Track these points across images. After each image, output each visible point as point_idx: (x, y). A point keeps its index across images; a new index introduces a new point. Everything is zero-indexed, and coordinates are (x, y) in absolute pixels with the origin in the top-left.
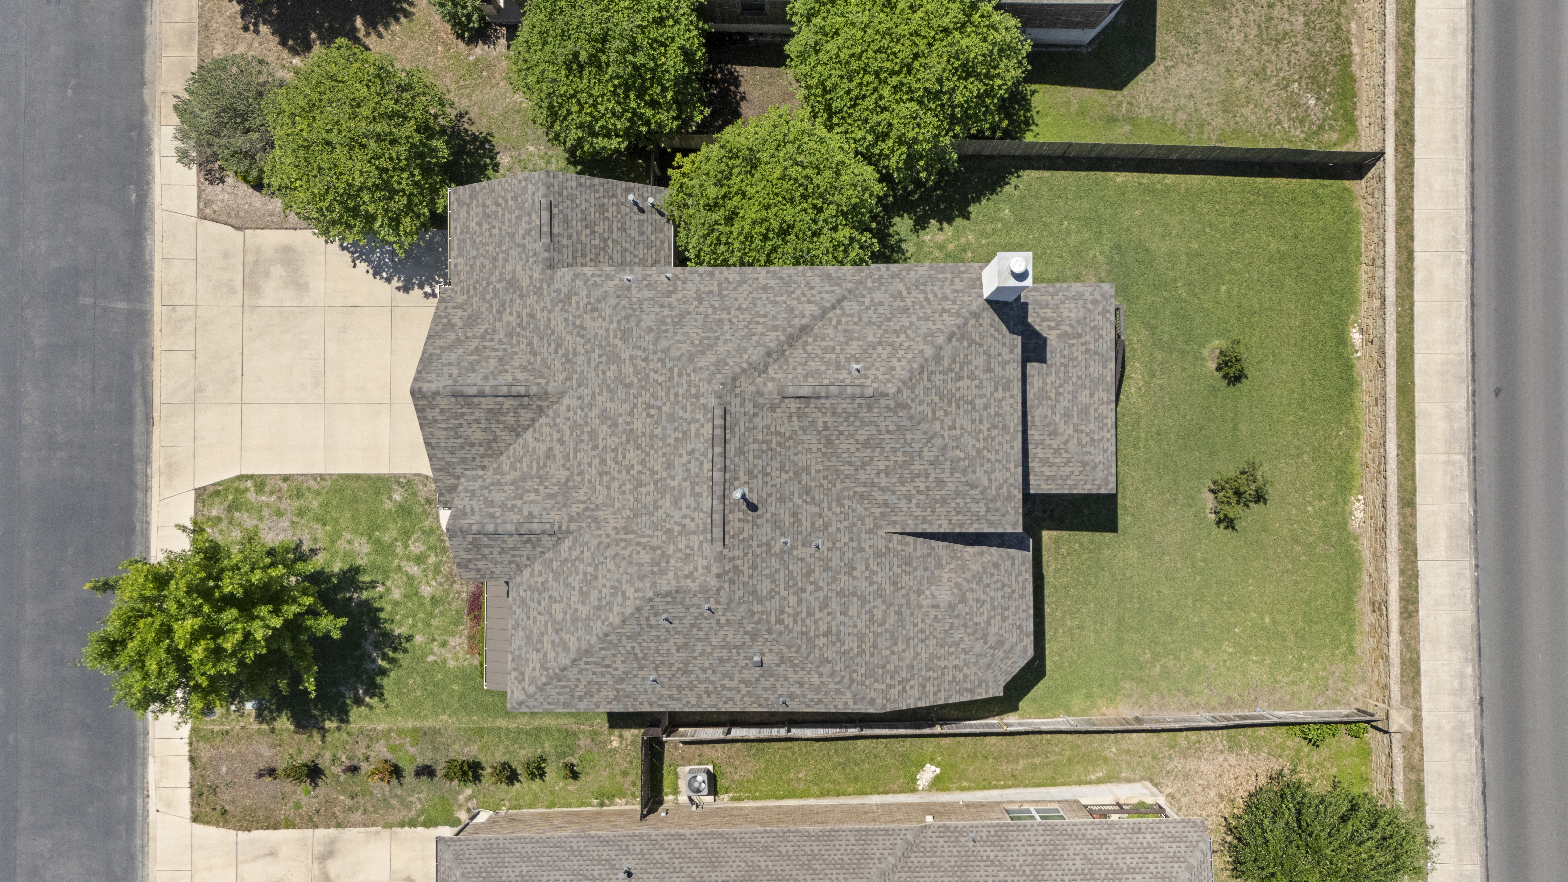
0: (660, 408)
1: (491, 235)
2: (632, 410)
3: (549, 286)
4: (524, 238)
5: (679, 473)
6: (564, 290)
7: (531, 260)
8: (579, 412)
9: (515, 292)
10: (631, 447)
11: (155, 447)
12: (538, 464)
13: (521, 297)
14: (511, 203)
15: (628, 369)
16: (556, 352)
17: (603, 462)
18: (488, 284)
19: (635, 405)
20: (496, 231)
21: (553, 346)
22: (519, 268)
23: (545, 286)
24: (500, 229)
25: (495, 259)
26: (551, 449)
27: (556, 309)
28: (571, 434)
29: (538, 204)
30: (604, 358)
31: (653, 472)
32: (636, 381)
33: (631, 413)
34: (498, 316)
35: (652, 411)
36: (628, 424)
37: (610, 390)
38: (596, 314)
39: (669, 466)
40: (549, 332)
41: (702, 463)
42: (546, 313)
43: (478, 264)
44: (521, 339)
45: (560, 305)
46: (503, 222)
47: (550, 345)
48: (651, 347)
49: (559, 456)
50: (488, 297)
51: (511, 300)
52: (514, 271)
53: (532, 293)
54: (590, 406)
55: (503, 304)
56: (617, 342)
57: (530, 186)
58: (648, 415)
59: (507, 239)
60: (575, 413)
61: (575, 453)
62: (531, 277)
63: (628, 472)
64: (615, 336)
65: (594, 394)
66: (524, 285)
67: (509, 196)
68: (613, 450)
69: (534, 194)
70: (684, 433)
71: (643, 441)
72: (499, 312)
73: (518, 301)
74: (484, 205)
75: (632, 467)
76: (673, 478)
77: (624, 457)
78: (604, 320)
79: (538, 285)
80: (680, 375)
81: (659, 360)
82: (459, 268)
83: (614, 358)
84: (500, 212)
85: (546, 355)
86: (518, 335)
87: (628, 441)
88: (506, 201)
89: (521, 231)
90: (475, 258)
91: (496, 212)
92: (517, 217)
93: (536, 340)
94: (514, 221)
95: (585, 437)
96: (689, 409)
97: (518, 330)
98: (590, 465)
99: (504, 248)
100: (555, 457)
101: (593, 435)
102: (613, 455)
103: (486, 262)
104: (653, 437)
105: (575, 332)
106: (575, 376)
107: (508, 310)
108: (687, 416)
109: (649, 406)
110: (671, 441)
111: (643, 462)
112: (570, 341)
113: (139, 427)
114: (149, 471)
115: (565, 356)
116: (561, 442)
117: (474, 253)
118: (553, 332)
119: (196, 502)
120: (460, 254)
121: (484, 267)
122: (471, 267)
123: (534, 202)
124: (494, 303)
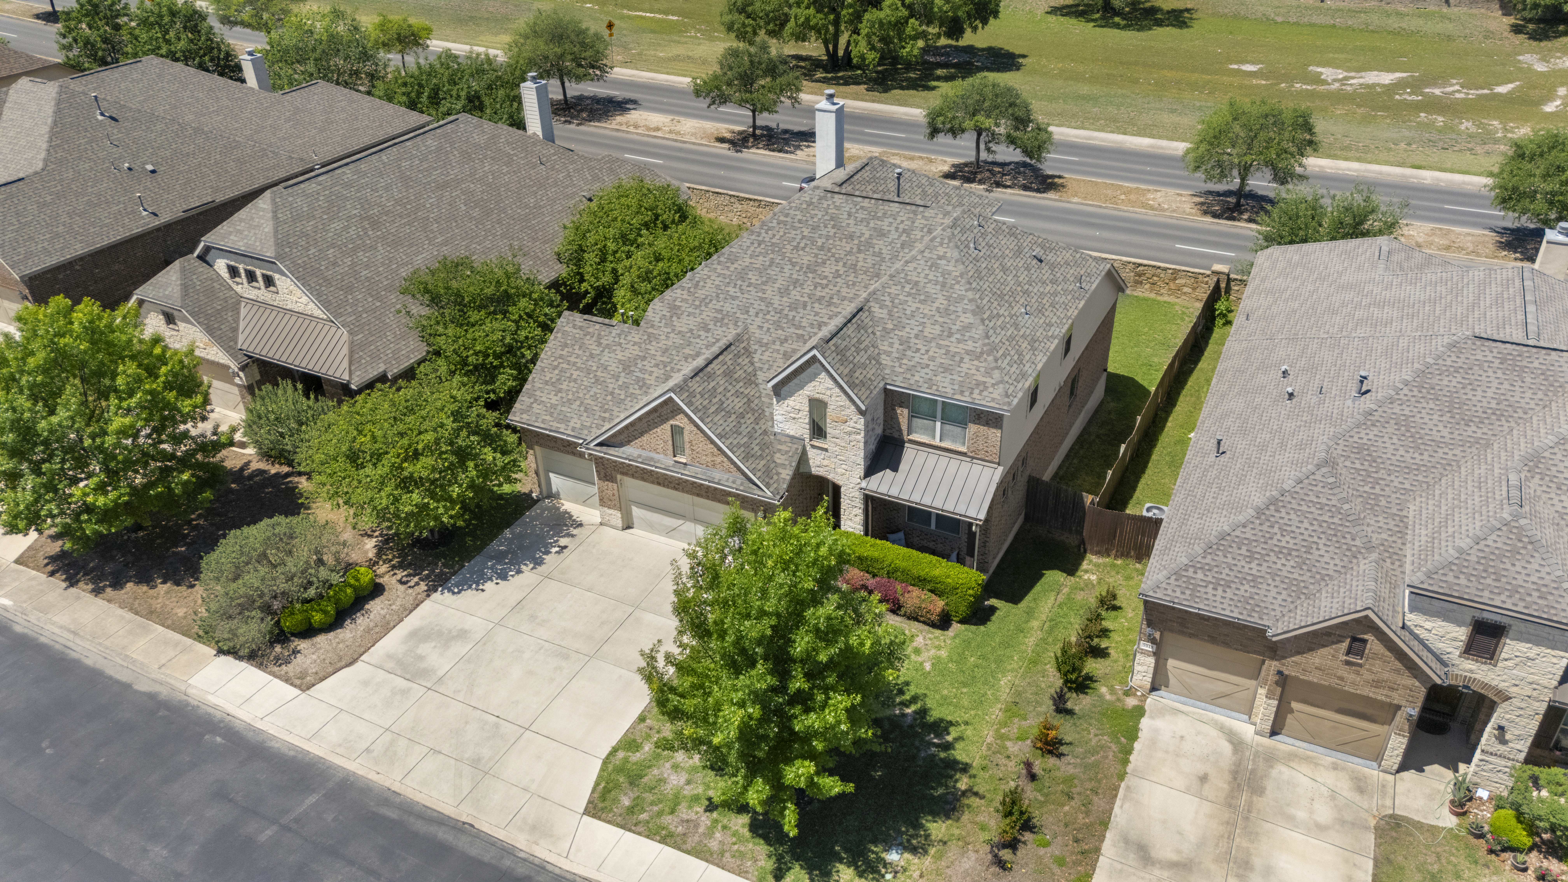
0: (803, 238)
1: (575, 380)
2: (792, 263)
3: (653, 326)
4: (600, 345)
5: (860, 229)
6: (665, 311)
7: (621, 341)
8: (768, 317)
10: (820, 270)
11: (500, 834)
13: (644, 358)
14: (565, 352)
15: (759, 261)
16: (708, 331)
17: (820, 300)
18: (612, 394)
19: (790, 260)
20: (576, 374)
21: (702, 333)
22: (620, 355)
23: (650, 330)
24: (578, 369)
25: (597, 381)
27: (675, 323)
28: (783, 329)
29: (584, 323)
30: (739, 282)
31: (850, 253)
32: (772, 256)
34: (644, 389)
35: (802, 245)
36: (801, 268)
37: (766, 282)
38: (701, 283)
39: (851, 237)
40: (689, 335)
41: (862, 207)
42: (671, 335)
43: (589, 401)
45: (675, 319)
46: (575, 364)
47: (699, 336)
48: (753, 237)
50: (622, 397)
51: (641, 371)
52: (619, 361)
53: (648, 346)
54: (769, 304)
55: (638, 380)
56: (733, 267)
57: (565, 328)
58: (803, 249)
59: (590, 363)
60: (768, 321)
61: (799, 327)
62: (635, 344)
63: (839, 276)
64: (728, 268)
65: (761, 299)
66: (636, 352)
67: (559, 352)
68: (816, 287)
70: (832, 219)
71: (822, 258)
72: (641, 388)
73: (645, 363)
74: (546, 383)
75: (837, 271)
76: (861, 236)
77: (826, 277)
78: (709, 277)
79: (646, 337)
80: (787, 215)
81: (767, 231)
82: (578, 425)
83: (744, 273)
84: (565, 366)
85: (705, 342)
86: (672, 369)
87: (815, 272)
88: (561, 356)
89: (594, 346)
90: (581, 404)
91: (562, 371)
92: (580, 348)
93: (687, 351)
94: (580, 352)
95: (792, 314)
96: (816, 212)
97: (668, 368)
98: (817, 314)
99: (594, 368)
101: (794, 306)
102: (819, 288)
103: (593, 391)
104: (822, 248)
105: (703, 308)
106: (738, 315)
107: (646, 376)
108: (820, 214)
109: (796, 248)
110: (832, 232)
111: (838, 261)
112: (707, 313)
113: (462, 843)
114: (522, 855)
117: (578, 403)
118: (691, 331)
119: (599, 819)
120: (568, 421)
121: (596, 394)
122: (586, 410)
123: (581, 328)
124: (631, 391)
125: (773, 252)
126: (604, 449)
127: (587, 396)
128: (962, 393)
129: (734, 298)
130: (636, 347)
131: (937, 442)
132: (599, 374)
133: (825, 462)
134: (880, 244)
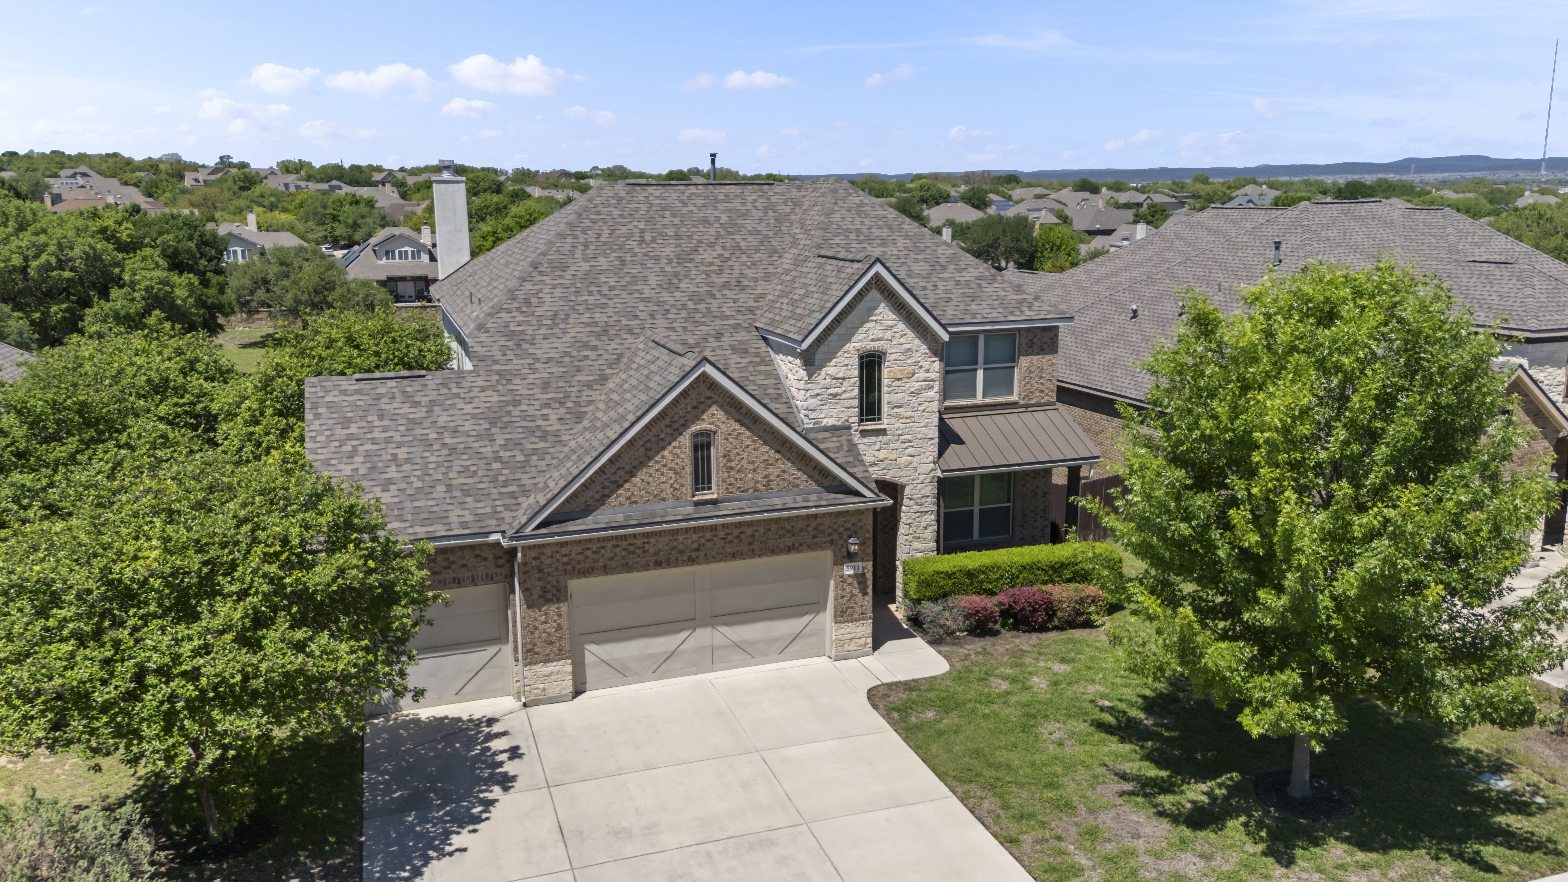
0: (642, 231)
1: (408, 461)
2: (652, 258)
3: (496, 362)
4: (417, 404)
5: (710, 213)
6: (502, 341)
7: (455, 390)
8: (670, 316)
9: (509, 413)
10: (696, 258)
12: (758, 364)
13: (516, 403)
14: (353, 429)
15: (602, 263)
16: (595, 348)
17: (726, 285)
18: (498, 459)
19: (645, 255)
20: (402, 453)
21: (587, 353)
22: (468, 409)
23: (496, 367)
24: (400, 446)
25: (453, 450)
26: (733, 348)
27: (531, 351)
28: (704, 324)
29: (361, 385)
30: (593, 289)
31: (718, 236)
32: (615, 255)
33: (657, 258)
34: (551, 438)
35: (648, 238)
36: (670, 260)
37: (634, 282)
38: (534, 300)
39: (706, 222)
40: (567, 359)
41: (693, 194)
42: (538, 365)
43: (462, 480)
44: (584, 398)
46: (388, 440)
47: (586, 357)
48: (569, 240)
49: (738, 337)
50: (521, 458)
51: (524, 418)
52: (474, 416)
53: (510, 387)
54: (660, 303)
55: (530, 431)
56: (568, 274)
57: (328, 399)
58: (654, 240)
59: (418, 431)
60: (675, 320)
61: (726, 318)
62: (483, 389)
63: (728, 260)
64: (561, 276)
65: (643, 300)
66: (496, 398)
67: (340, 432)
68: (708, 276)
69: (344, 392)
70: (664, 209)
71: (687, 246)
72: (543, 438)
73: (524, 407)
75: (720, 255)
76: (717, 219)
77: (712, 264)
78: (540, 291)
79: (496, 377)
80: (598, 213)
81: (584, 231)
82: (469, 517)
83: (590, 278)
84: (368, 447)
85: (601, 362)
86: (578, 404)
87: (691, 261)
88: (350, 437)
89: (406, 409)
90: (449, 488)
91: (368, 455)
92: (381, 417)
93: (581, 377)
94: (386, 423)
95: (702, 307)
97: (569, 405)
98: (735, 301)
99: (434, 436)
100: (741, 342)
101: (697, 298)
102: (714, 276)
103: (458, 465)
104: (677, 236)
105: (562, 326)
106: (624, 322)
107: (540, 422)
108: (644, 207)
109: (642, 241)
110: (677, 221)
111: (711, 246)
112: (575, 330)
115: (598, 337)
116: (718, 336)
117: (441, 488)
118: (566, 354)
120: (443, 519)
121: (466, 468)
122: (466, 493)
123: (359, 392)
124: (530, 446)
125: (614, 251)
126: (555, 528)
127: (451, 475)
128: (1011, 313)
129: (603, 306)
130: (488, 393)
131: (979, 399)
132: (447, 440)
133: (881, 455)
134: (749, 223)
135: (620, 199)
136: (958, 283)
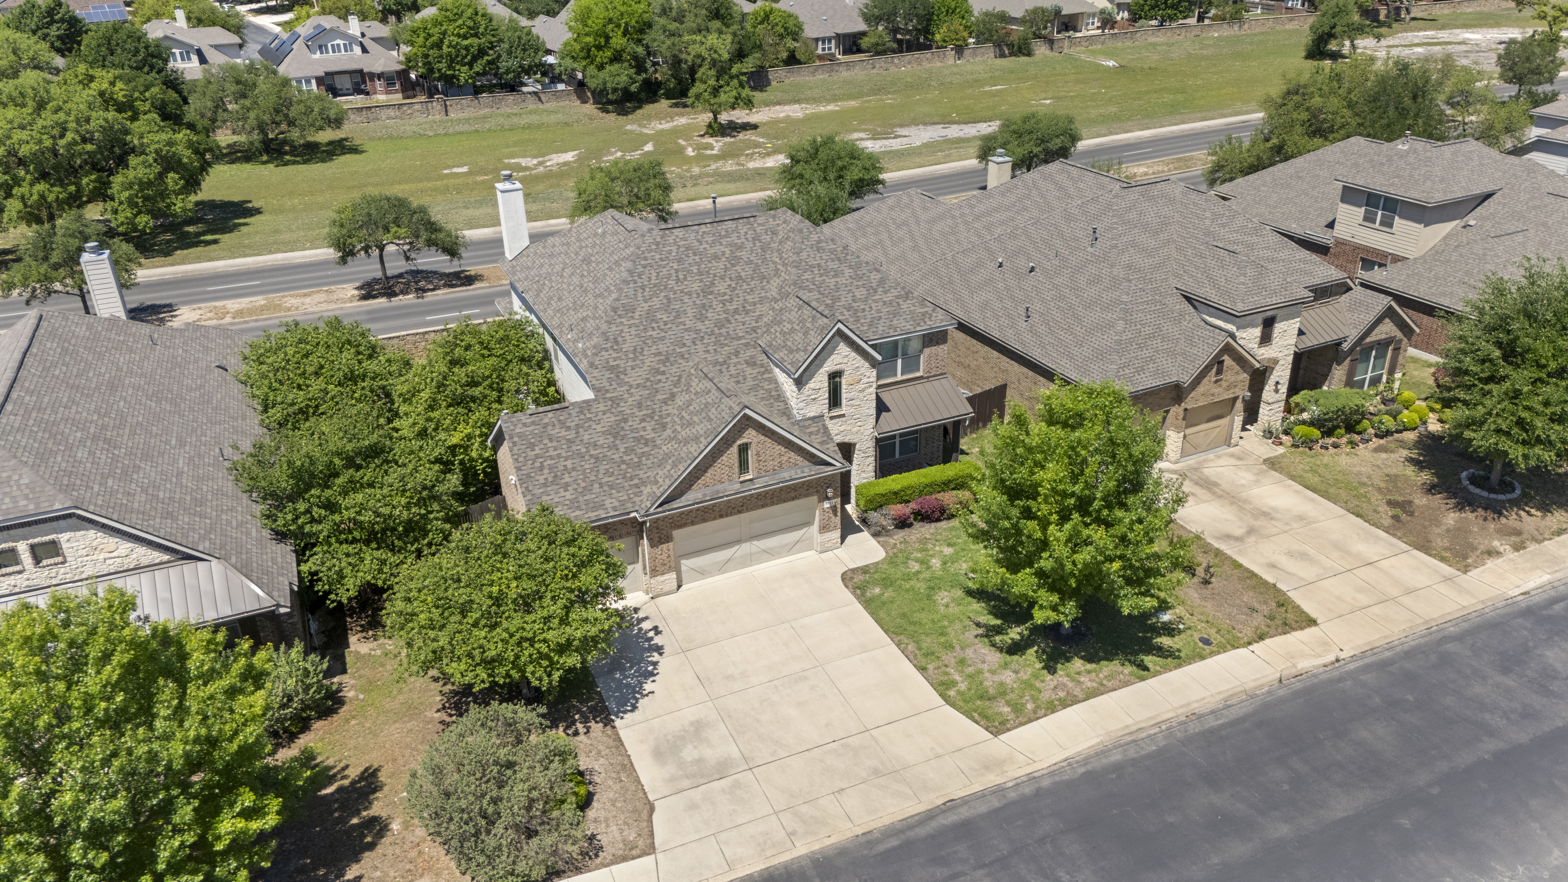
0: (677, 271)
1: (574, 469)
2: (686, 294)
3: (607, 391)
4: (568, 428)
5: (718, 249)
6: (607, 374)
7: (588, 416)
8: (705, 341)
9: (622, 428)
10: (714, 290)
11: (977, 788)
12: (763, 373)
13: (625, 421)
14: (537, 451)
15: (656, 302)
16: (663, 373)
17: (736, 311)
18: (623, 462)
19: (682, 292)
20: (569, 464)
21: (659, 377)
22: (599, 428)
23: (608, 395)
24: (566, 459)
25: (597, 459)
26: (747, 362)
27: (626, 380)
28: (726, 345)
29: (533, 418)
30: (654, 325)
31: (726, 269)
32: (663, 294)
33: (689, 294)
34: (650, 444)
35: (681, 277)
36: (698, 294)
37: (678, 316)
38: (620, 339)
39: (716, 257)
40: (648, 384)
41: (704, 233)
42: (633, 391)
43: (607, 479)
44: (664, 412)
45: (622, 377)
46: (559, 456)
47: (660, 381)
48: (632, 285)
49: (749, 353)
50: (636, 460)
51: (632, 431)
52: (603, 433)
53: (619, 409)
54: (697, 331)
55: (637, 440)
56: (636, 315)
57: (518, 430)
58: (685, 278)
59: (574, 448)
60: (708, 344)
61: (739, 338)
62: (604, 413)
63: (735, 289)
64: (632, 317)
65: (686, 330)
66: (613, 419)
67: (531, 454)
68: (724, 304)
69: (525, 425)
70: (687, 249)
71: (707, 280)
72: (646, 444)
73: (630, 423)
74: (545, 485)
75: (730, 286)
76: (724, 253)
77: (725, 294)
78: (622, 331)
79: (610, 403)
80: (646, 259)
81: (640, 276)
82: (616, 504)
83: (651, 316)
84: (549, 462)
85: (669, 383)
86: (661, 417)
87: (712, 293)
88: (537, 456)
89: (563, 433)
90: (601, 485)
91: (551, 468)
92: (551, 440)
93: (660, 397)
94: (555, 444)
95: (724, 331)
96: (668, 248)
97: (656, 418)
98: (744, 324)
99: (584, 450)
100: (751, 357)
101: (720, 325)
102: (727, 304)
103: (602, 469)
104: (700, 273)
105: (641, 357)
106: (678, 350)
107: (642, 433)
108: (674, 248)
109: (678, 280)
110: (697, 258)
111: (722, 278)
112: (649, 360)
113: (965, 813)
114: (1010, 784)
115: (664, 363)
116: (737, 354)
117: (596, 486)
118: (648, 380)
119: (1009, 730)
120: (602, 506)
121: (607, 470)
122: (611, 487)
123: (533, 423)
124: (640, 451)
125: (661, 291)
126: (666, 507)
127: (600, 476)
128: (919, 324)
129: (662, 339)
130: (608, 415)
131: (899, 377)
132: (592, 452)
133: (842, 428)
134: (744, 254)
135: (658, 244)
136: (885, 303)
